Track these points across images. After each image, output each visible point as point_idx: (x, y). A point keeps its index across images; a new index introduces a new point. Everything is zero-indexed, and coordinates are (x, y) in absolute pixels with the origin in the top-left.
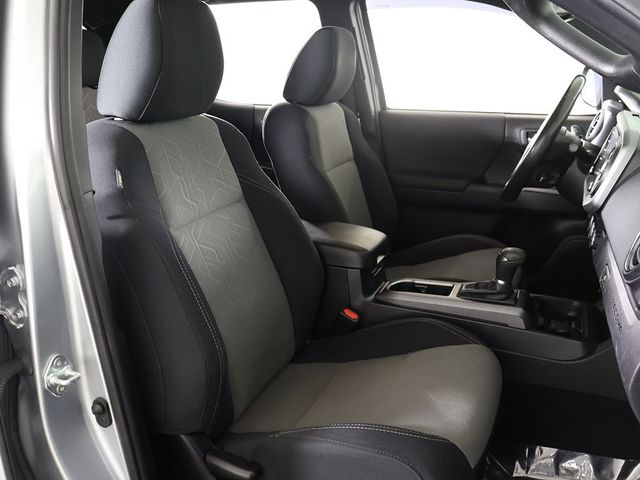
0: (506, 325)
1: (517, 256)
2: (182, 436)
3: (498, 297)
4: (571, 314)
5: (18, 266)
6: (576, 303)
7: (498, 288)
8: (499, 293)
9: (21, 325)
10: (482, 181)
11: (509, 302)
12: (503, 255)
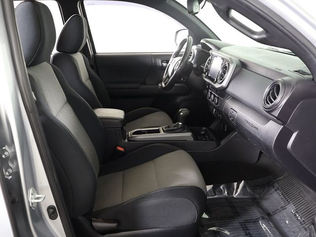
0: (186, 141)
1: (187, 112)
2: (79, 217)
3: (180, 130)
4: (203, 133)
5: (6, 146)
6: (204, 128)
7: (180, 126)
8: (181, 128)
9: (11, 177)
10: (144, 83)
11: (185, 131)
12: (181, 112)
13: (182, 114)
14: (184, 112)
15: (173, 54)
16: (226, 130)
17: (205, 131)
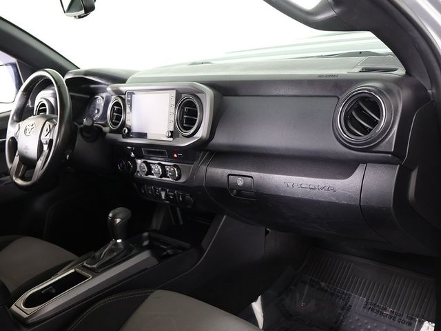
1: (126, 213)
6: (146, 234)
11: (134, 252)
12: (114, 217)
13: (118, 220)
14: (121, 215)
15: (12, 113)
16: (181, 223)
17: (150, 238)
